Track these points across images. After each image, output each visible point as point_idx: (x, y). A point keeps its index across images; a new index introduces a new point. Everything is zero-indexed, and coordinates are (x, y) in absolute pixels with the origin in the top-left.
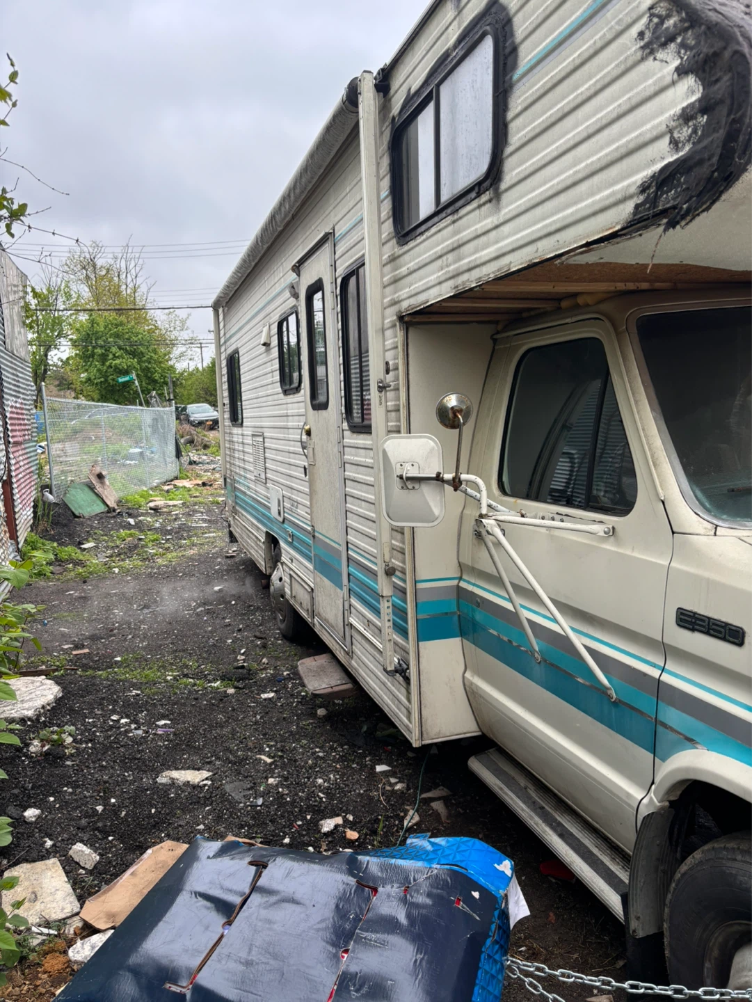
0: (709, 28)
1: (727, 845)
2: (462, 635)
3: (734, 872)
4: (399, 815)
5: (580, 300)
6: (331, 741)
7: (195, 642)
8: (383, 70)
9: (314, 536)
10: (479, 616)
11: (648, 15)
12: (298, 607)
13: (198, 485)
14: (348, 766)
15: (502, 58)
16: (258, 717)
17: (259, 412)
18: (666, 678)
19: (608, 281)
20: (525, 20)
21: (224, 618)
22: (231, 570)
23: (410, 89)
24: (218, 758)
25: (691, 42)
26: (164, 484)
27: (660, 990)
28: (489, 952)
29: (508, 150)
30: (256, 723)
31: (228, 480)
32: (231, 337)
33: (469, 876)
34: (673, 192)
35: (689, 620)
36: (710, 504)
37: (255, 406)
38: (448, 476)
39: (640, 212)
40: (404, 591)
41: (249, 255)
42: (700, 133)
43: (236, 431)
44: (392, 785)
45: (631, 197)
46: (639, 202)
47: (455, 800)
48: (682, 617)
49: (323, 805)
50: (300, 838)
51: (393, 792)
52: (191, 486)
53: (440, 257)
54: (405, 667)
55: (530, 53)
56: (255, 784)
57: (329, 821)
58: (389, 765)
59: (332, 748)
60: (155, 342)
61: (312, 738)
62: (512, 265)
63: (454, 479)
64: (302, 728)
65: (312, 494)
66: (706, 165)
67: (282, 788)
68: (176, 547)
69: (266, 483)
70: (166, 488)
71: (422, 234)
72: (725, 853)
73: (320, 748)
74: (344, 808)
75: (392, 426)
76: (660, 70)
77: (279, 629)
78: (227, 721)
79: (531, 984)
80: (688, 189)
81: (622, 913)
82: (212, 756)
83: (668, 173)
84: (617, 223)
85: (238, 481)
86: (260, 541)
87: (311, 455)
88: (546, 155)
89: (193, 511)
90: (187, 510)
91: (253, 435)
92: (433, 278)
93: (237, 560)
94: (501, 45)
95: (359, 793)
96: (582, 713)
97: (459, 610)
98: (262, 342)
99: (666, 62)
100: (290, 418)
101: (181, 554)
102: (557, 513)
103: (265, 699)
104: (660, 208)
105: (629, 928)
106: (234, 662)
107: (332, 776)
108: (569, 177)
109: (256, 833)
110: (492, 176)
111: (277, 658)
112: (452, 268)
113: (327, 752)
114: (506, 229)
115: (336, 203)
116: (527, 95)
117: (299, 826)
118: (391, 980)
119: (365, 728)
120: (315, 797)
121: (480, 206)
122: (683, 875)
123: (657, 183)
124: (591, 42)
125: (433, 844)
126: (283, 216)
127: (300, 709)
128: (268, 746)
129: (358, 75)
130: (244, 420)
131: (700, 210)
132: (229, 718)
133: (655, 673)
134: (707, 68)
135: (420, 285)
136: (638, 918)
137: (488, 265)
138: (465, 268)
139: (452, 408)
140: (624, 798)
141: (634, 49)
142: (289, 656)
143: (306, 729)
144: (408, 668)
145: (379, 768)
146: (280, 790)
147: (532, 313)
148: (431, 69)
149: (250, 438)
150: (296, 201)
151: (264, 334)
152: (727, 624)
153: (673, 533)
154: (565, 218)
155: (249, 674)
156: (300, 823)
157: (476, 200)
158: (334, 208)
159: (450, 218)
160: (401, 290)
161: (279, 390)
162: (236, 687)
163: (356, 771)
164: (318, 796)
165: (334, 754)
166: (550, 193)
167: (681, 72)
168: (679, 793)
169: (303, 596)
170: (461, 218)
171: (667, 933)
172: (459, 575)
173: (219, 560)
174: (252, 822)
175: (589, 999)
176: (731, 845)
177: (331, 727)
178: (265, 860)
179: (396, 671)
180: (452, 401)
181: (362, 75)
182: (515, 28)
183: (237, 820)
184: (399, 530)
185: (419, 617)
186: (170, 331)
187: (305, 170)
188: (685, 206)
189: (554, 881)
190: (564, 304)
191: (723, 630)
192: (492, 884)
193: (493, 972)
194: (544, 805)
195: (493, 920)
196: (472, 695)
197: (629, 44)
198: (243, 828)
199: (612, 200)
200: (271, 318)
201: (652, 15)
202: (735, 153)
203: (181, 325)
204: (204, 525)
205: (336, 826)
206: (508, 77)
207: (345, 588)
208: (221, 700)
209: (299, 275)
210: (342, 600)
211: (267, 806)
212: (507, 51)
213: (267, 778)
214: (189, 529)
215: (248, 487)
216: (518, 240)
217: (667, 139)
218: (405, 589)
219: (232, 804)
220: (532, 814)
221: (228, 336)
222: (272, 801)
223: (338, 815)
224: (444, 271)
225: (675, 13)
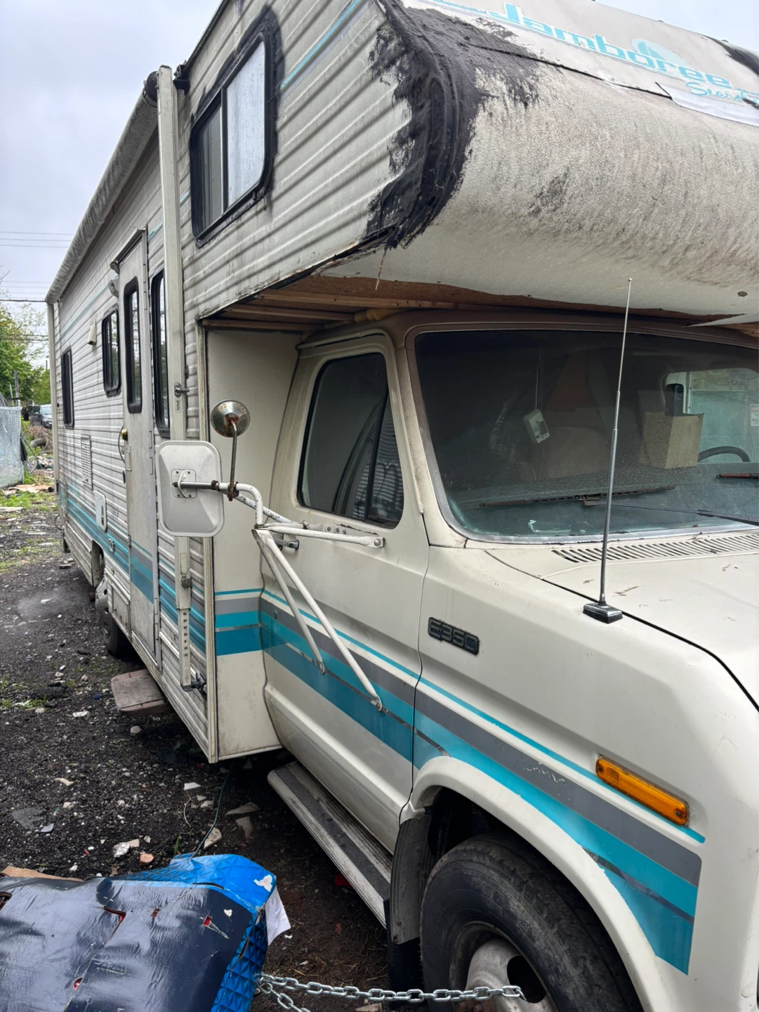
0: (416, 54)
1: (468, 847)
2: (263, 648)
3: (470, 874)
4: (200, 833)
5: (369, 315)
6: (140, 760)
7: (10, 659)
8: (182, 67)
9: (130, 546)
10: (277, 628)
11: (377, 36)
12: (118, 621)
13: (44, 490)
14: (157, 786)
15: (272, 66)
16: (65, 737)
17: (88, 414)
18: (422, 687)
19: (389, 297)
20: (290, 30)
21: (47, 633)
22: (63, 581)
23: (205, 89)
24: (10, 783)
25: (406, 67)
26: (6, 488)
27: (399, 995)
28: (236, 970)
29: (278, 159)
30: (62, 744)
31: (62, 485)
32: (65, 334)
33: (224, 894)
34: (393, 212)
35: (439, 630)
36: (465, 518)
37: (84, 407)
38: (224, 485)
39: (371, 230)
40: (202, 604)
41: (74, 249)
42: (410, 157)
43: (69, 433)
44: (198, 803)
45: (364, 214)
46: (370, 219)
47: (262, 815)
48: (433, 627)
49: (121, 828)
50: (89, 865)
51: (199, 810)
52: (36, 492)
53: (228, 262)
54: (202, 681)
55: (293, 64)
56: (48, 809)
57: (123, 845)
58: (198, 783)
59: (140, 768)
60: (6, 336)
61: (119, 757)
62: (281, 274)
63: (229, 488)
64: (111, 747)
65: (129, 501)
66: (415, 188)
67: (77, 812)
68: (7, 557)
69: (92, 489)
70: (7, 493)
71: (214, 237)
72: (465, 855)
73: (127, 767)
74: (143, 830)
75: (193, 432)
76: (385, 91)
77: (105, 644)
78: (28, 742)
79: (283, 1000)
80: (402, 210)
81: (384, 918)
82: (4, 781)
83: (388, 193)
84: (356, 239)
85: (71, 487)
86: (88, 551)
87: (127, 461)
88: (305, 167)
89: (32, 518)
90: (26, 517)
91: (82, 439)
92: (222, 284)
93: (72, 571)
94: (272, 52)
95: (162, 813)
96: (357, 724)
97: (260, 622)
98: (88, 341)
99: (389, 84)
100: (112, 421)
101: (11, 564)
102: (342, 525)
103: (77, 718)
104: (385, 227)
105: (390, 934)
106: (51, 679)
107: (135, 797)
108: (320, 190)
109: (41, 862)
110: (266, 184)
111: (99, 675)
112: (236, 273)
113: (135, 772)
114: (276, 237)
115: (149, 200)
116: (291, 105)
117: (90, 851)
118: (121, 1007)
119: (178, 745)
120: (112, 820)
121: (257, 213)
122: (433, 878)
123: (381, 203)
124: (337, 58)
125: (194, 863)
126: (101, 209)
127: (113, 728)
128: (71, 768)
129: (157, 69)
130: (76, 422)
131: (415, 232)
132: (31, 739)
133: (412, 681)
134: (415, 93)
135: (212, 290)
136: (399, 924)
137: (263, 273)
138: (246, 275)
139: (227, 415)
140: (389, 805)
141: (367, 69)
142: (112, 672)
143: (116, 748)
144: (205, 683)
145: (187, 786)
146: (75, 814)
147: (333, 326)
148: (221, 70)
149: (80, 441)
150: (111, 194)
151: (90, 334)
152: (466, 633)
153: (430, 545)
154: (318, 230)
155: (64, 692)
156: (91, 848)
157: (255, 207)
158: (147, 205)
159: (235, 224)
160: (200, 293)
161: (103, 391)
162: (46, 706)
163: (162, 790)
164: (117, 818)
165: (141, 773)
166: (307, 204)
167: (399, 95)
168: (432, 799)
169: (122, 610)
170: (243, 224)
171: (421, 938)
172: (262, 587)
173: (52, 571)
174: (38, 850)
175: (358, 1009)
176: (471, 847)
177: (143, 745)
178: (9, 891)
179: (193, 686)
180: (229, 408)
181: (160, 70)
182: (283, 37)
183: (21, 850)
184: (199, 540)
185: (217, 630)
186: (25, 325)
187: (117, 162)
188: (401, 227)
189: (346, 891)
190: (357, 318)
191: (462, 639)
192: (249, 900)
193: (239, 990)
194: (333, 817)
195: (244, 937)
196: (272, 709)
197: (363, 63)
198: (26, 858)
199: (351, 216)
200: (97, 316)
201: (380, 37)
202: (434, 178)
203: (37, 319)
204: (42, 533)
205: (131, 850)
206: (278, 85)
207: (155, 601)
208: (27, 720)
209: (118, 272)
210: (152, 614)
211: (57, 833)
212: (277, 59)
213: (62, 802)
214: (25, 537)
215: (79, 494)
216: (284, 249)
217: (387, 162)
218: (204, 601)
219: (19, 831)
220: (320, 826)
221: (63, 332)
222: (64, 827)
223: (135, 838)
224: (230, 277)
225: (395, 37)
